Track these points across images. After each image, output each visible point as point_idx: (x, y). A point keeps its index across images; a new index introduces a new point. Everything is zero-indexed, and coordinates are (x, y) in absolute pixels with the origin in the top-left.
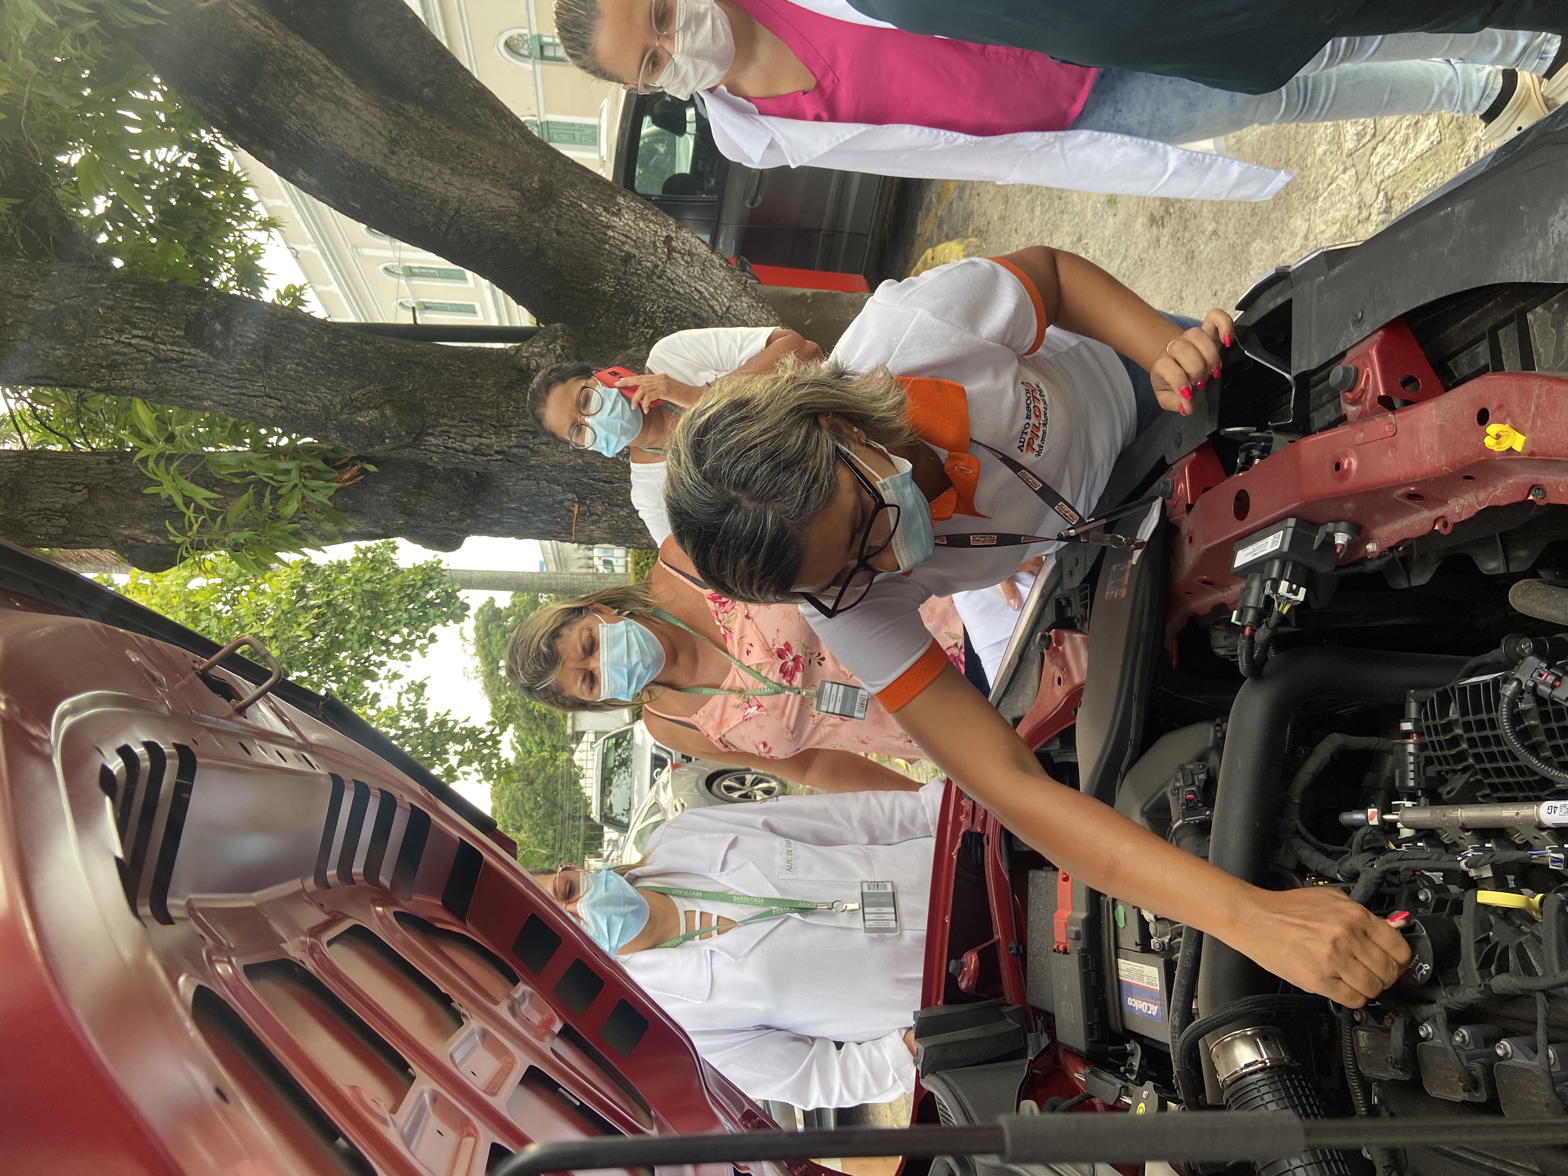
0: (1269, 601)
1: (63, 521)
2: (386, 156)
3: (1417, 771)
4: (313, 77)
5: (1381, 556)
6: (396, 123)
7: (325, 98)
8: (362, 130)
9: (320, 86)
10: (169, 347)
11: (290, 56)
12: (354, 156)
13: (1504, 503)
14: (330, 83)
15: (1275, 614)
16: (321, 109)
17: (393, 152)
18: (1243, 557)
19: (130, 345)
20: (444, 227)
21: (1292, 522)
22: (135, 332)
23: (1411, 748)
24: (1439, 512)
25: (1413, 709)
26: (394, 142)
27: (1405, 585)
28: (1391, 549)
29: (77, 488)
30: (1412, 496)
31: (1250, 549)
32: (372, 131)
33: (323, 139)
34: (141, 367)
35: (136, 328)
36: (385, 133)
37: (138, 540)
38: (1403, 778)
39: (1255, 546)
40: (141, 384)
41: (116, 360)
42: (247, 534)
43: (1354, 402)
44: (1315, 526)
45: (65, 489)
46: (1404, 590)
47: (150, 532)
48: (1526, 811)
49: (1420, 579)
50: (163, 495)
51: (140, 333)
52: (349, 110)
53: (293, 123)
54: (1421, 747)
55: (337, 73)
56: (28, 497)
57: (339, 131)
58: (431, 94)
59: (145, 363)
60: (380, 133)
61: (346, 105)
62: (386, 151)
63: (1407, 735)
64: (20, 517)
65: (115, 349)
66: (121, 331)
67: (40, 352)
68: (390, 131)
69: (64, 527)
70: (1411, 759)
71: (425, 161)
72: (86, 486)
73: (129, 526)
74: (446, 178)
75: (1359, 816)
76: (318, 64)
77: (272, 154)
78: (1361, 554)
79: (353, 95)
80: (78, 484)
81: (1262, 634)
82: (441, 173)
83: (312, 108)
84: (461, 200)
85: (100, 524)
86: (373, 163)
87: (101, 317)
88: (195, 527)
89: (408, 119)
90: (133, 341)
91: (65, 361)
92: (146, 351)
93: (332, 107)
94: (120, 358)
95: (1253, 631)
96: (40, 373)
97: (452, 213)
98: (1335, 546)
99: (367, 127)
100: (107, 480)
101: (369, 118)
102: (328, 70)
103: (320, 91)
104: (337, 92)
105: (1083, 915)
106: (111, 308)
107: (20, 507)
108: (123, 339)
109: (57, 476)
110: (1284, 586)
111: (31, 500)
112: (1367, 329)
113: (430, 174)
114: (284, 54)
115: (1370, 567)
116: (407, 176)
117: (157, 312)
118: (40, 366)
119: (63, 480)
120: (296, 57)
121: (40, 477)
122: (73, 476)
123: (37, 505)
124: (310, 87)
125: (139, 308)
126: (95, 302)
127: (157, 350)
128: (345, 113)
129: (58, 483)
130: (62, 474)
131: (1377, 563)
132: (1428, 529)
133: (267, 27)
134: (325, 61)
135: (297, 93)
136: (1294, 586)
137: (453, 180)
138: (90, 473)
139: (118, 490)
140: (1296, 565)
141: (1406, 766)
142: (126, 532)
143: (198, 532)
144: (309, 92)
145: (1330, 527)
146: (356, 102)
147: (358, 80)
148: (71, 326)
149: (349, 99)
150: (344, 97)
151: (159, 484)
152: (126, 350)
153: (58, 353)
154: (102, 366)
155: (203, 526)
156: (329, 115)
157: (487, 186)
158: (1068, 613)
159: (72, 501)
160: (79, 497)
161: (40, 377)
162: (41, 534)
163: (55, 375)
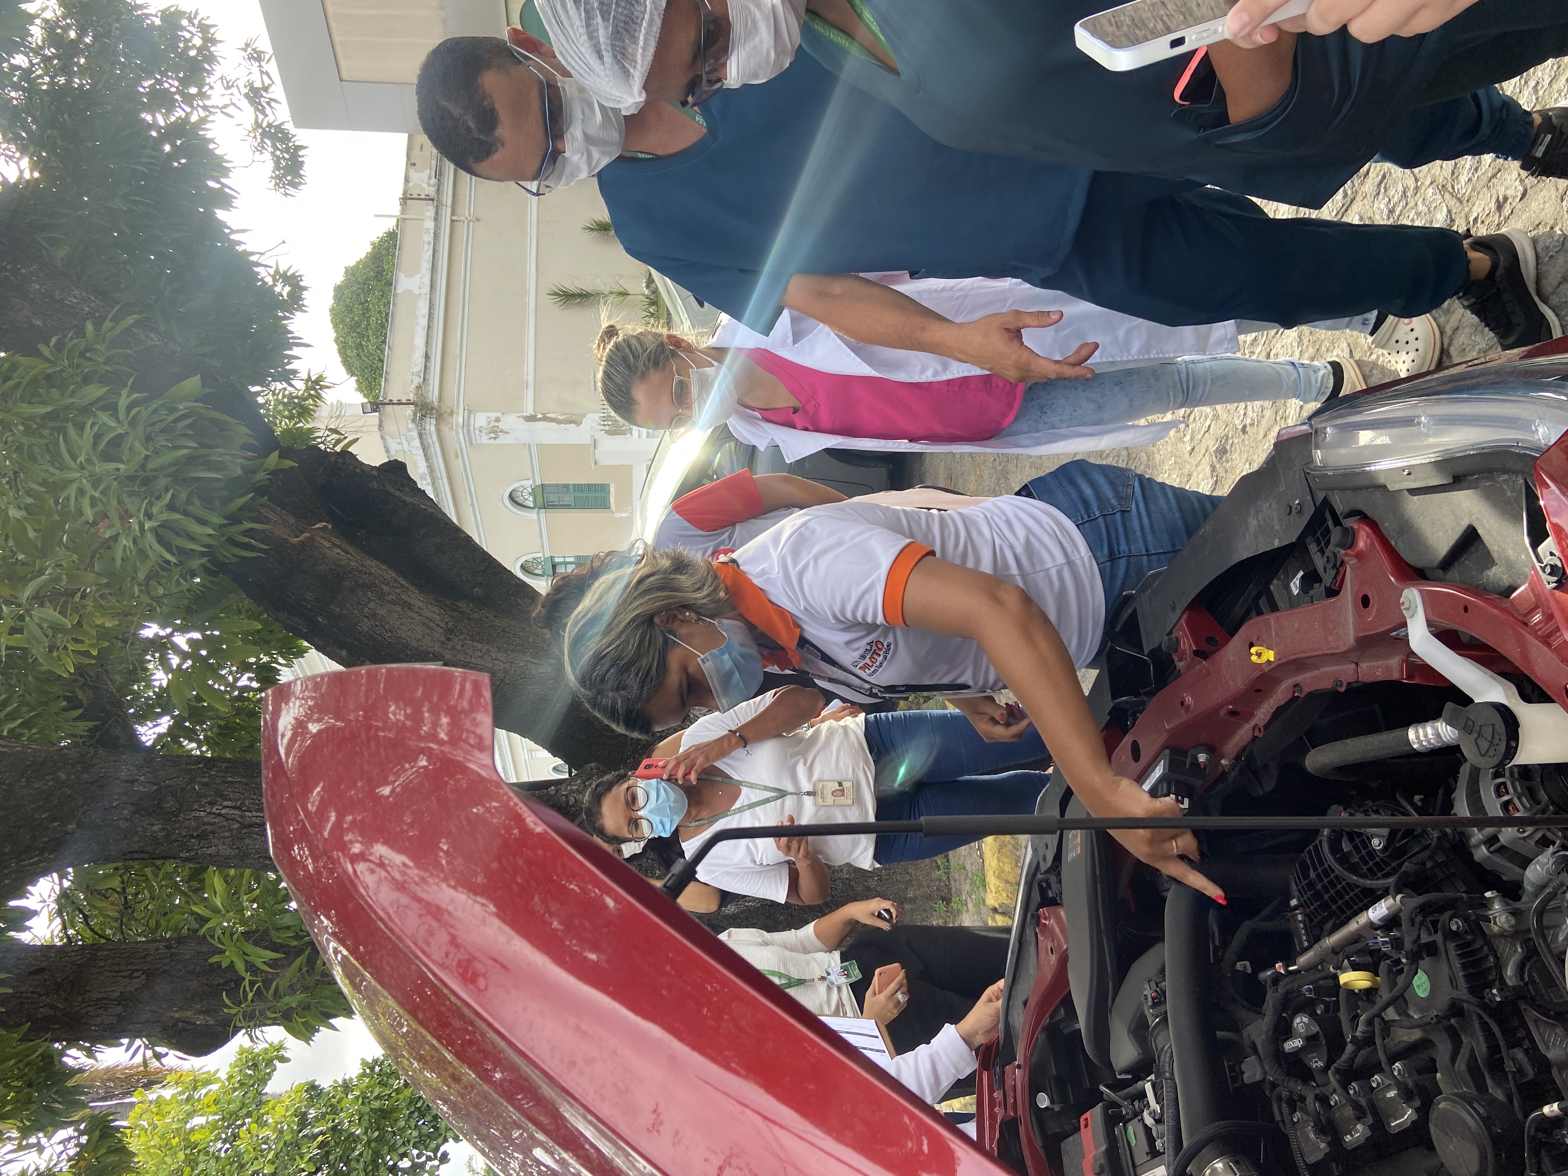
1: (119, 1009)
2: (442, 643)
3: (1307, 934)
4: (383, 587)
5: (1233, 767)
6: (451, 617)
7: (393, 603)
8: (424, 624)
9: (389, 594)
10: (254, 814)
11: (365, 573)
12: (416, 645)
13: (1283, 702)
14: (398, 591)
16: (389, 611)
17: (449, 639)
19: (220, 815)
21: (1167, 752)
22: (225, 803)
23: (1300, 917)
24: (1252, 723)
25: (1293, 888)
26: (450, 631)
28: (1236, 759)
29: (136, 974)
30: (1232, 713)
31: (1148, 781)
32: (431, 624)
33: (390, 634)
34: (227, 834)
35: (227, 800)
36: (443, 625)
37: (188, 1023)
38: (1300, 941)
39: (1150, 778)
40: (225, 850)
41: (206, 830)
42: (299, 997)
43: (1180, 660)
44: (1184, 753)
45: (124, 977)
48: (1362, 919)
50: (225, 963)
51: (229, 803)
52: (412, 610)
53: (365, 625)
54: (1306, 915)
55: (403, 582)
56: (88, 988)
57: (404, 627)
58: (480, 593)
59: (231, 830)
60: (438, 625)
61: (410, 607)
62: (443, 639)
63: (1296, 908)
64: (77, 1009)
65: (206, 820)
66: (212, 804)
67: (140, 829)
68: (447, 623)
69: (119, 1015)
70: (1302, 925)
71: (475, 644)
72: (143, 972)
73: (181, 1009)
74: (493, 655)
75: (1271, 972)
76: (387, 577)
77: (344, 653)
78: (1221, 769)
79: (417, 599)
80: (137, 970)
82: (489, 651)
83: (382, 612)
84: (505, 671)
85: (153, 1008)
86: (431, 650)
87: (197, 793)
88: (250, 996)
89: (461, 612)
90: (223, 812)
91: (161, 835)
92: (233, 819)
93: (399, 609)
94: (209, 828)
96: (137, 848)
98: (1199, 765)
99: (427, 621)
100: (164, 965)
101: (430, 615)
102: (396, 581)
103: (388, 597)
104: (403, 597)
105: (1104, 1148)
106: (206, 784)
107: (80, 999)
108: (214, 810)
109: (118, 964)
111: (89, 991)
112: (1178, 613)
113: (479, 654)
114: (360, 572)
115: (1231, 779)
116: (460, 657)
117: (246, 784)
118: (139, 842)
119: (123, 968)
120: (370, 574)
121: (101, 967)
122: (132, 964)
123: (95, 996)
124: (381, 596)
125: (231, 782)
126: (192, 780)
127: (243, 817)
128: (409, 613)
129: (118, 972)
130: (122, 963)
131: (1234, 774)
132: (1251, 735)
133: (346, 553)
134: (394, 575)
135: (370, 600)
137: (499, 656)
138: (149, 959)
139: (174, 973)
140: (1178, 783)
142: (177, 1015)
143: (252, 1001)
144: (379, 599)
145: (1193, 751)
146: (419, 604)
147: (420, 587)
148: (170, 803)
149: (413, 601)
150: (409, 600)
151: (222, 952)
152: (216, 820)
153: (155, 828)
154: (192, 837)
155: (258, 993)
156: (396, 616)
157: (529, 658)
158: (1050, 895)
159: (130, 988)
160: (137, 983)
161: (136, 852)
162: (96, 1025)
163: (150, 849)
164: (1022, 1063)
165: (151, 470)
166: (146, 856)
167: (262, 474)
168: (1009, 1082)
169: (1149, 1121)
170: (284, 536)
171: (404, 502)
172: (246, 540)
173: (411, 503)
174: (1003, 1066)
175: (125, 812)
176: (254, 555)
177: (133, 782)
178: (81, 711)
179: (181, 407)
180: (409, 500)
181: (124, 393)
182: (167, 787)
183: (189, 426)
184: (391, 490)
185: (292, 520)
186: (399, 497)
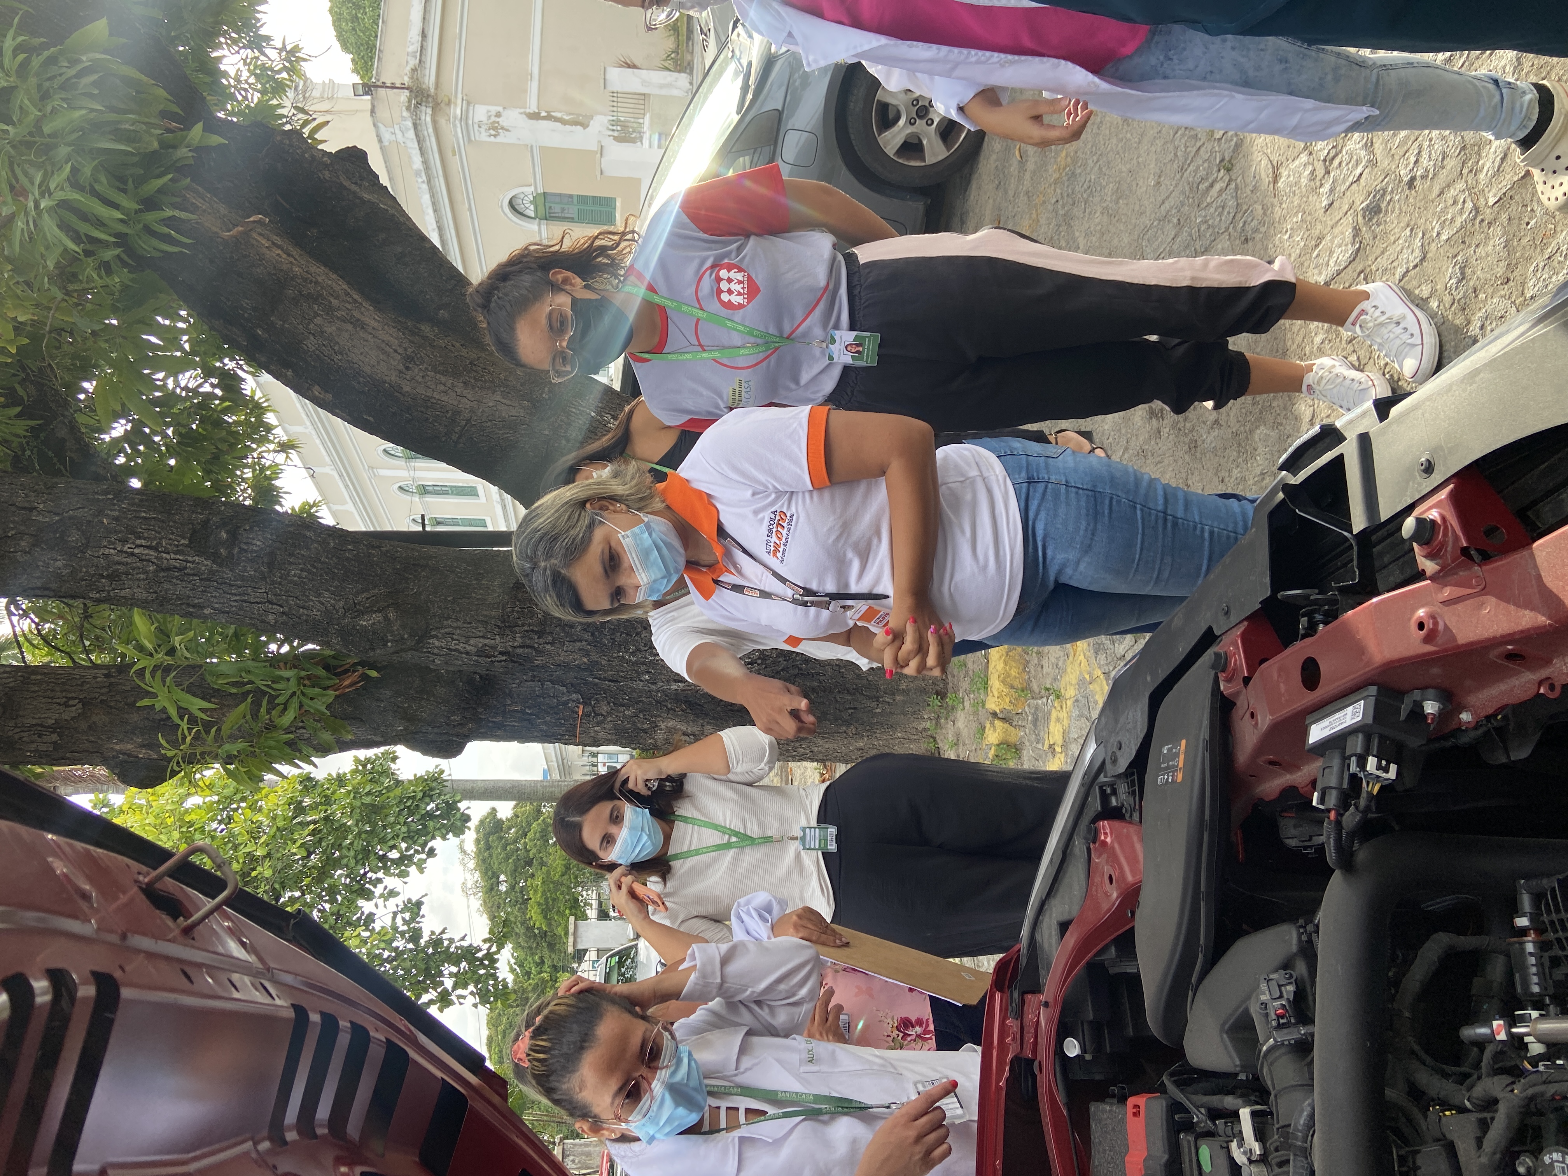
0: (1355, 780)
1: (55, 737)
2: (400, 372)
3: (1541, 974)
4: (332, 300)
5: (1476, 726)
6: (411, 342)
7: (344, 320)
8: (378, 347)
9: (339, 309)
10: (173, 556)
11: (311, 282)
12: (369, 372)
14: (347, 305)
15: (1364, 795)
16: (339, 329)
17: (407, 368)
18: (1318, 732)
19: (133, 554)
20: (455, 437)
21: (1373, 690)
22: (138, 542)
23: (1530, 947)
24: (1544, 673)
25: (1526, 901)
26: (409, 359)
27: (1503, 760)
28: (1488, 718)
29: (71, 703)
30: (1511, 657)
31: (1326, 722)
32: (387, 349)
33: (340, 357)
34: (142, 576)
35: (140, 538)
36: (400, 350)
37: (129, 755)
38: (1526, 984)
39: (1331, 719)
40: (141, 594)
41: (117, 570)
42: (241, 745)
43: (1433, 556)
44: (1400, 694)
45: (59, 704)
46: (1503, 765)
47: (143, 746)
49: (1521, 753)
50: (158, 707)
51: (143, 542)
52: (365, 330)
53: (311, 344)
54: (1543, 946)
55: (356, 297)
56: (21, 713)
57: (355, 350)
58: (446, 315)
59: (146, 572)
60: (395, 351)
61: (363, 326)
62: (401, 367)
63: (1524, 931)
64: (10, 733)
65: (117, 559)
66: (124, 541)
67: (40, 563)
68: (406, 349)
69: (55, 743)
70: (1533, 960)
71: (438, 376)
72: (80, 700)
73: (122, 741)
74: (459, 391)
75: (1483, 1031)
76: (337, 288)
77: (290, 373)
78: (1454, 725)
79: (371, 317)
80: (73, 698)
81: (1351, 818)
82: (454, 386)
83: (330, 329)
84: (472, 411)
85: (91, 739)
86: (387, 379)
87: (106, 528)
88: (189, 739)
89: (423, 337)
90: (136, 551)
91: (65, 572)
92: (148, 561)
93: (350, 327)
94: (121, 568)
95: (1340, 815)
96: (39, 584)
97: (464, 423)
98: (1425, 717)
99: (383, 345)
100: (102, 694)
101: (386, 338)
102: (347, 294)
103: (339, 314)
104: (356, 314)
106: (116, 519)
107: (12, 724)
108: (125, 549)
109: (52, 691)
110: (1372, 763)
111: (22, 716)
112: (1438, 479)
113: (442, 388)
114: (305, 280)
115: (1465, 740)
116: (421, 390)
117: (163, 521)
118: (40, 577)
119: (58, 695)
120: (316, 283)
121: (35, 692)
122: (68, 691)
123: (29, 721)
124: (330, 310)
125: (145, 518)
126: (100, 513)
127: (159, 558)
128: (362, 334)
129: (52, 698)
130: (58, 689)
131: (1473, 734)
132: (1531, 692)
133: (289, 255)
134: (345, 286)
135: (316, 315)
136: (1384, 763)
137: (465, 393)
138: (86, 687)
139: (113, 704)
140: (1382, 738)
141: (1527, 968)
142: (118, 747)
143: (191, 744)
144: (328, 314)
145: (1417, 695)
146: (373, 323)
147: (377, 304)
148: (74, 537)
149: (367, 320)
150: (362, 318)
151: (154, 696)
152: (129, 560)
153: (59, 564)
154: (102, 576)
155: (197, 737)
156: (346, 335)
157: (499, 398)
158: (1114, 802)
159: (65, 716)
160: (73, 712)
161: (39, 589)
162: (31, 751)
163: (54, 586)
164: (1051, 1000)
165: (49, 136)
166: (51, 594)
167: (185, 150)
168: (1030, 1017)
169: (1240, 1157)
170: (214, 229)
171: (361, 198)
172: (166, 230)
173: (369, 201)
174: (1023, 993)
175: (23, 544)
176: (175, 249)
177: (31, 509)
178: (19, 409)
179: (84, 59)
180: (367, 196)
181: (11, 33)
182: (70, 518)
183: (94, 84)
184: (346, 183)
185: (223, 210)
186: (354, 193)
